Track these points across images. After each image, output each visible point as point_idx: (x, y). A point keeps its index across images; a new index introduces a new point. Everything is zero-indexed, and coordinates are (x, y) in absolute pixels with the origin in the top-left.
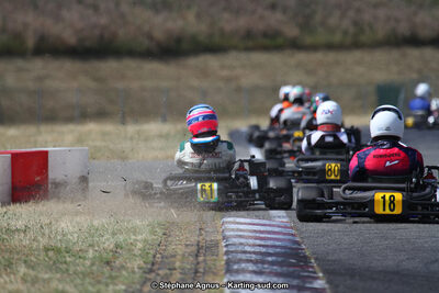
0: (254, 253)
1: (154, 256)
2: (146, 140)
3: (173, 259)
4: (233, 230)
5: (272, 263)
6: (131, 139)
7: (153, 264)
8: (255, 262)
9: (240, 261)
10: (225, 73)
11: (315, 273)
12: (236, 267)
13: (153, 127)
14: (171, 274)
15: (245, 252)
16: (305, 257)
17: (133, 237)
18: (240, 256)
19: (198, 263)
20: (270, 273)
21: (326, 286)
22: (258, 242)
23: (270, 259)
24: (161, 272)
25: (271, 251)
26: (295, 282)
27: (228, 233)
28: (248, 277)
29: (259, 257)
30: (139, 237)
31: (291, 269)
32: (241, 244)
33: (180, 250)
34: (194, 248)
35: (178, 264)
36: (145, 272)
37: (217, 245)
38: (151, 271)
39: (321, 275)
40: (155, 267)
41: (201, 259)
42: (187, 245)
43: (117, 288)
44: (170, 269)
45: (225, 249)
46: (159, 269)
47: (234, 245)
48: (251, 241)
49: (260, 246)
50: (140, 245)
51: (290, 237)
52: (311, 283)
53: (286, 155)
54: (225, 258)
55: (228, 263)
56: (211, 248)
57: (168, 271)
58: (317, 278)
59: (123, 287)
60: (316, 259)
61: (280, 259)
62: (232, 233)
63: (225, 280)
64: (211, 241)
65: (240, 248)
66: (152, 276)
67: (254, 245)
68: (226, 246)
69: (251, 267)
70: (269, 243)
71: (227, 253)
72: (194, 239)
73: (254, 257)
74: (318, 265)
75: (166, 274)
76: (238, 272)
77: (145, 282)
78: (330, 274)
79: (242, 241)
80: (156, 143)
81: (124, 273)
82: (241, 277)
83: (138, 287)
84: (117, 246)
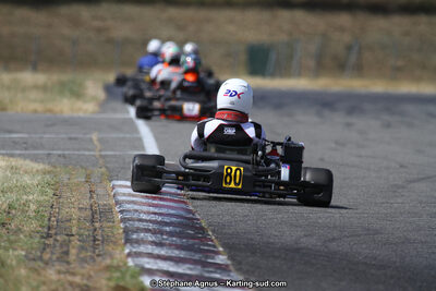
0: (150, 221)
1: (49, 220)
2: (24, 89)
3: (69, 224)
4: (124, 195)
5: (171, 234)
6: (9, 88)
7: (49, 228)
8: (154, 232)
9: (138, 230)
10: (96, 23)
11: (214, 246)
12: (135, 236)
13: (28, 77)
14: (70, 241)
15: (141, 220)
16: (202, 228)
17: (25, 197)
18: (137, 224)
19: (95, 230)
20: (170, 245)
21: (229, 262)
22: (152, 209)
23: (167, 229)
24: (58, 238)
25: (167, 220)
26: (197, 257)
27: (121, 198)
28: (149, 249)
29: (155, 227)
30: (31, 197)
31: (191, 242)
32: (137, 211)
33: (75, 214)
34: (89, 213)
35: (74, 230)
36: (42, 237)
37: (110, 210)
38: (49, 236)
39: (221, 249)
40: (53, 232)
41: (97, 225)
42: (80, 209)
43: (16, 253)
44: (67, 235)
45: (120, 216)
46: (56, 234)
47: (129, 211)
48: (145, 208)
49: (155, 214)
50: (33, 207)
51: (183, 205)
52: (213, 258)
53: (156, 113)
54: (122, 225)
55: (126, 231)
56: (106, 213)
57: (66, 238)
58: (218, 253)
59: (23, 253)
60: (213, 231)
61: (178, 230)
62: (124, 198)
63: (127, 251)
64: (105, 205)
65: (135, 216)
66: (50, 241)
67: (149, 213)
68: (121, 212)
69: (150, 237)
70: (164, 211)
71: (123, 220)
72: (86, 202)
73: (151, 226)
74: (216, 238)
75: (64, 241)
76: (138, 242)
77: (44, 249)
78: (231, 249)
79: (136, 207)
80: (34, 95)
81: (22, 236)
82: (142, 249)
83: (39, 254)
84: (10, 207)
